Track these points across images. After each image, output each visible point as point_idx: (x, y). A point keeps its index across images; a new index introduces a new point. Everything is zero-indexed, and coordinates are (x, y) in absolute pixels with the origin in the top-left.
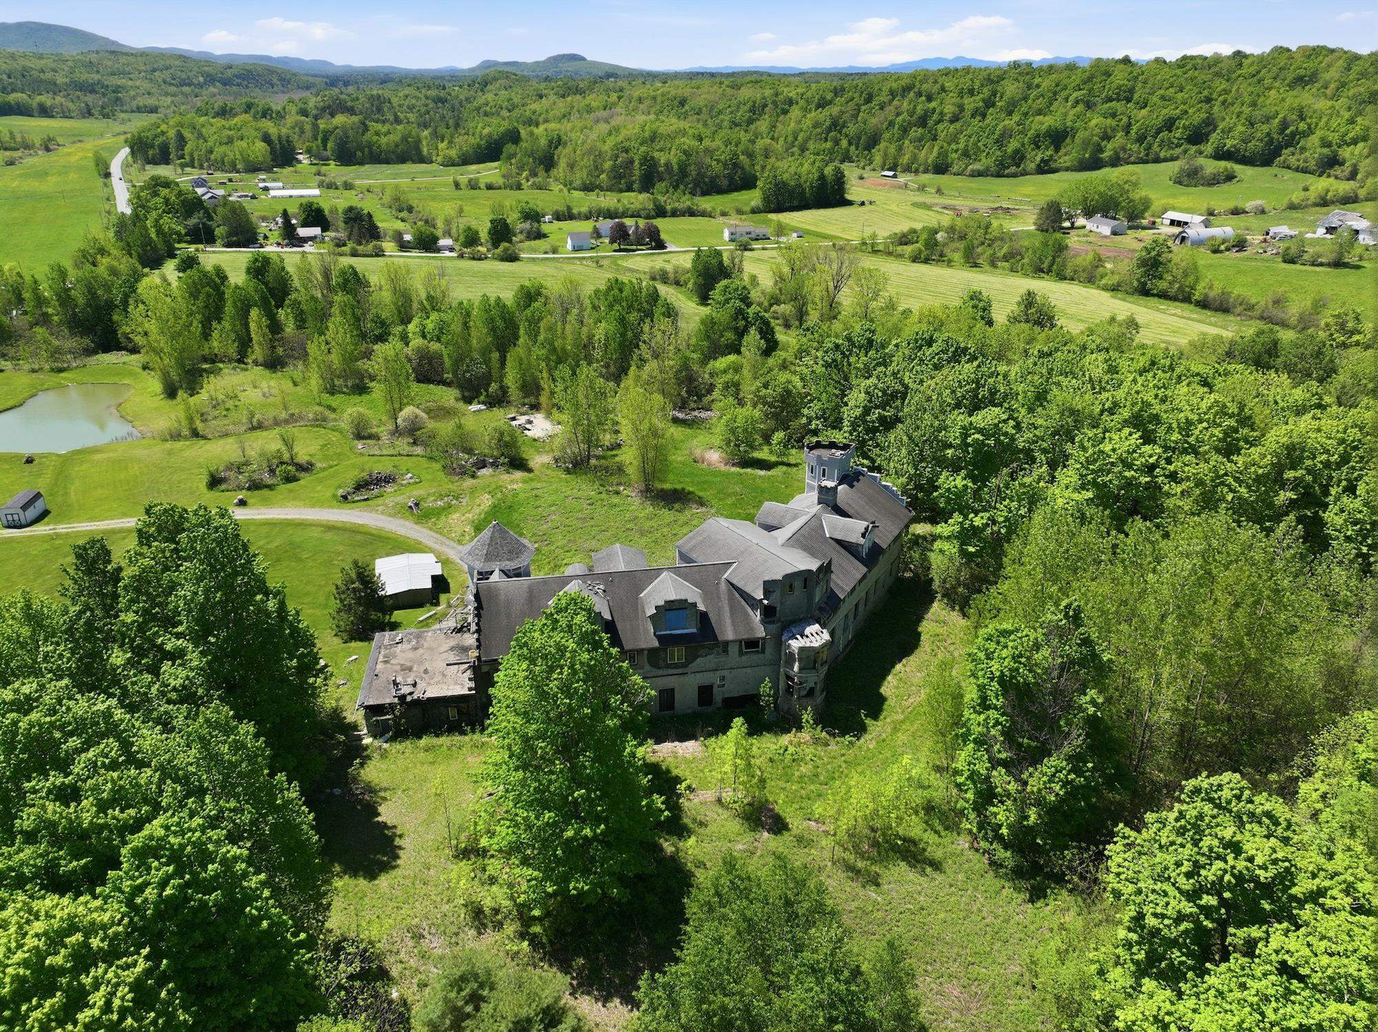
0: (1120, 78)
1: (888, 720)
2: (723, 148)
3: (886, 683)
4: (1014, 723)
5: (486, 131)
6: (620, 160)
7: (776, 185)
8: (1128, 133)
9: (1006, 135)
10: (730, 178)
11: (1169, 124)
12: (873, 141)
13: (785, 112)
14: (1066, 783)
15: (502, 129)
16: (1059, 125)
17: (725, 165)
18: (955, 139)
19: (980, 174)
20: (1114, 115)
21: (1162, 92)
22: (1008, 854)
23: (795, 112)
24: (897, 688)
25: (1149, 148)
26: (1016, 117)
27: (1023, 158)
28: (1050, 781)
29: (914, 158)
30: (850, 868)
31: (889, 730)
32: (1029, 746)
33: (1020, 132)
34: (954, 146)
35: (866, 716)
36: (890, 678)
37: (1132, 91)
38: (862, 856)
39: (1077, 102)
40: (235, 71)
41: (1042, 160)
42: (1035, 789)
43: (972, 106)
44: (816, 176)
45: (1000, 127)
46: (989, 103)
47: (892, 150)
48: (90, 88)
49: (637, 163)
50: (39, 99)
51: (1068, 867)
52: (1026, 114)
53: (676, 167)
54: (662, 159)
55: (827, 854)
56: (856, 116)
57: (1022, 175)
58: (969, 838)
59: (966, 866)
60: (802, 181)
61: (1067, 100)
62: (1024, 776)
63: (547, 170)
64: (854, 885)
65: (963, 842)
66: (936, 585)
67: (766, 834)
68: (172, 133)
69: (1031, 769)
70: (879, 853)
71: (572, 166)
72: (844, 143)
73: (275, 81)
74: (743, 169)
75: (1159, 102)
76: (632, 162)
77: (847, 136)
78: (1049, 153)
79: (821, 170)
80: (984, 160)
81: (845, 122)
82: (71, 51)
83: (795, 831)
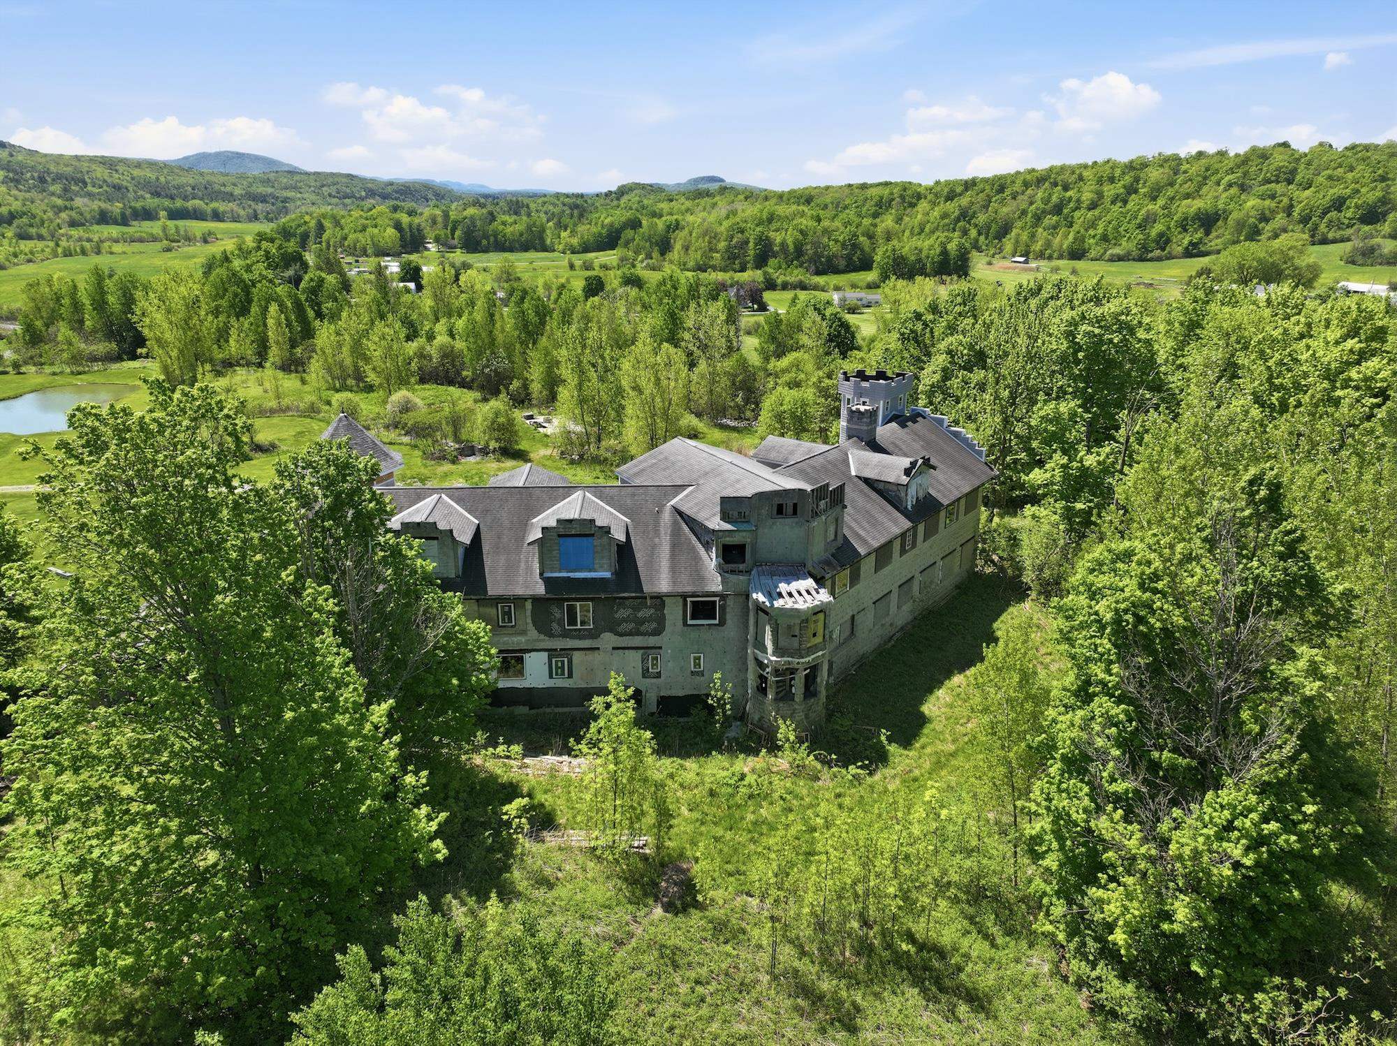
0: (1279, 160)
1: (928, 750)
2: (842, 229)
3: (932, 699)
4: (1140, 715)
5: (607, 221)
6: (735, 240)
7: (894, 260)
8: (1289, 215)
9: (1150, 220)
10: (849, 258)
11: (1339, 204)
12: (1005, 230)
13: (913, 205)
14: (1256, 843)
15: (623, 219)
16: (1211, 210)
17: (844, 245)
18: (1093, 225)
19: (1120, 259)
20: (1273, 197)
21: (1329, 172)
22: (1129, 989)
23: (923, 205)
24: (951, 706)
25: (1315, 228)
26: (1161, 202)
27: (1168, 241)
28: (1220, 838)
29: (1048, 244)
30: (805, 990)
31: (927, 765)
32: (1173, 767)
33: (1165, 216)
34: (1091, 232)
35: (890, 740)
36: (941, 693)
37: (1294, 172)
38: (838, 970)
39: (1230, 185)
40: (395, 187)
41: (1191, 243)
42: (1187, 851)
43: (1112, 192)
44: (938, 250)
45: (1143, 212)
46: (1131, 190)
47: (1025, 237)
48: (263, 199)
49: (751, 245)
50: (214, 205)
51: (1263, 1029)
52: (1172, 199)
53: (791, 248)
54: (778, 238)
55: (764, 958)
56: (986, 207)
57: (1168, 259)
58: (1051, 954)
59: (1041, 1009)
60: (923, 255)
61: (1218, 184)
62: (1164, 827)
63: (663, 254)
64: (804, 1024)
65: (1039, 962)
66: (1028, 577)
67: (658, 911)
68: (313, 224)
69: (1176, 812)
70: (868, 967)
71: (686, 248)
72: (973, 233)
73: (430, 196)
74: (862, 250)
75: (1325, 182)
76: (747, 242)
77: (976, 226)
78: (1199, 235)
79: (943, 245)
80: (1124, 243)
81: (975, 213)
82: (256, 171)
83: (714, 912)
